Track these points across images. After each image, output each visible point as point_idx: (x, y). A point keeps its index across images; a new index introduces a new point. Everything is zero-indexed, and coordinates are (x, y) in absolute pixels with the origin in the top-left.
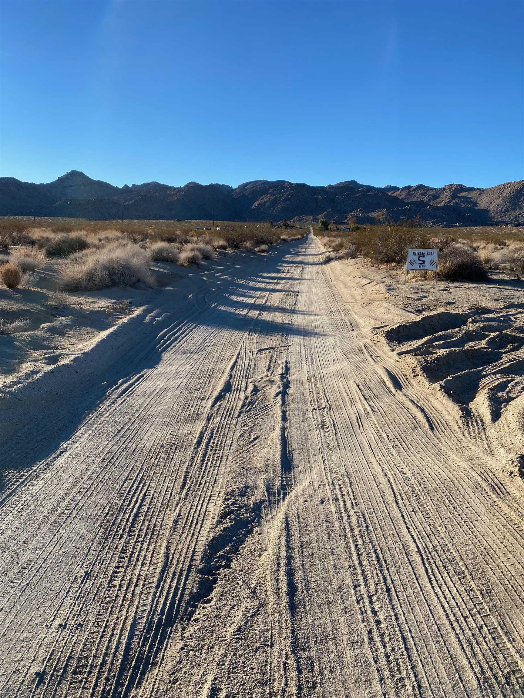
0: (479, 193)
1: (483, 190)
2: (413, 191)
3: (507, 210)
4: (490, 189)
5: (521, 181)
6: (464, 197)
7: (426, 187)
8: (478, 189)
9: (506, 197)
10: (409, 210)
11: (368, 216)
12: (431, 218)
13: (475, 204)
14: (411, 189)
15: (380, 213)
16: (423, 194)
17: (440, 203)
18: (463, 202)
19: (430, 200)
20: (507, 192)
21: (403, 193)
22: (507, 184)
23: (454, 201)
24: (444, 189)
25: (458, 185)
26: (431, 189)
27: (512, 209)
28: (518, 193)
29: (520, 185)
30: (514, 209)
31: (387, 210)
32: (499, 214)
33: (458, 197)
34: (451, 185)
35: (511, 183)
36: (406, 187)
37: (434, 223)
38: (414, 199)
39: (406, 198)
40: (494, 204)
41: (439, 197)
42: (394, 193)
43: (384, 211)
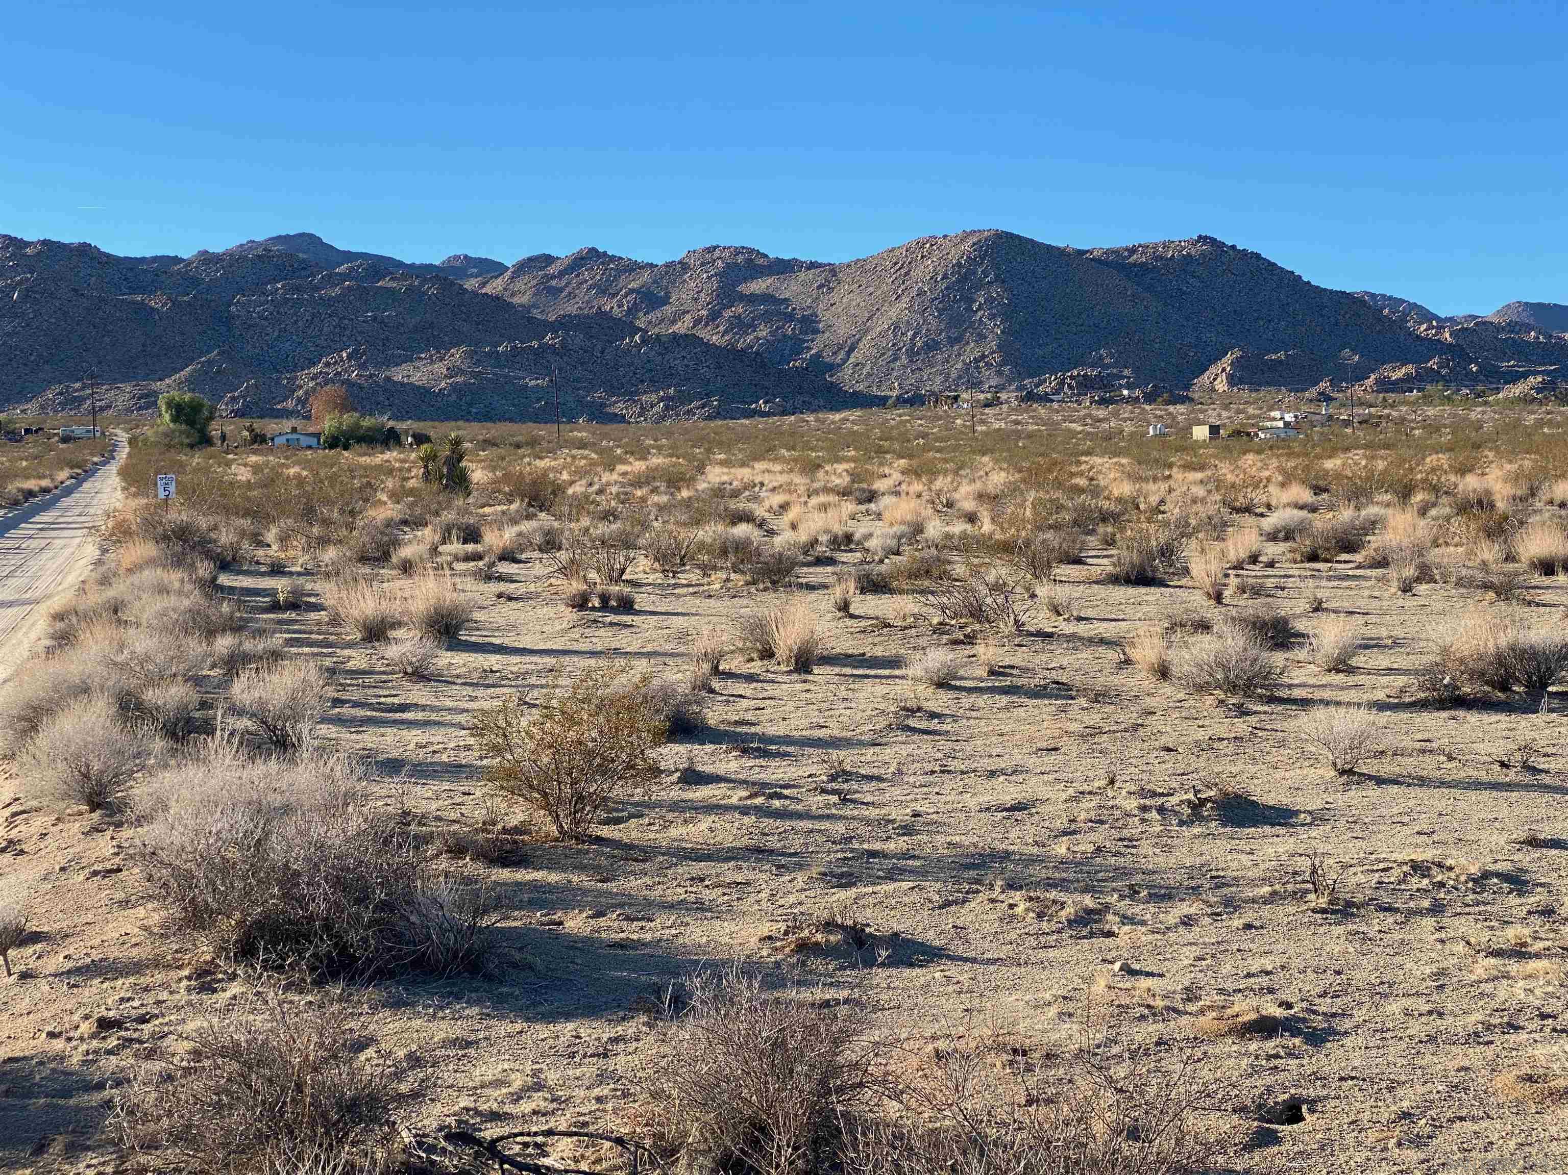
0: (821, 280)
1: (833, 270)
2: (561, 274)
3: (932, 346)
4: (860, 264)
5: (967, 235)
6: (767, 298)
7: (613, 259)
8: (813, 265)
9: (921, 293)
10: (563, 350)
11: (388, 379)
12: (655, 383)
13: (810, 324)
14: (553, 269)
15: (440, 368)
16: (603, 290)
17: (673, 322)
18: (767, 318)
19: (633, 310)
20: (923, 271)
21: (519, 285)
22: (920, 245)
23: (728, 313)
24: (684, 266)
25: (738, 251)
26: (633, 267)
27: (952, 341)
28: (964, 279)
29: (966, 247)
30: (958, 340)
31: (470, 355)
32: (904, 360)
33: (742, 297)
34: (711, 250)
35: (932, 241)
36: (530, 259)
37: (671, 405)
38: (571, 309)
39: (534, 306)
40: (882, 324)
41: (665, 301)
42: (484, 284)
43: (457, 355)
